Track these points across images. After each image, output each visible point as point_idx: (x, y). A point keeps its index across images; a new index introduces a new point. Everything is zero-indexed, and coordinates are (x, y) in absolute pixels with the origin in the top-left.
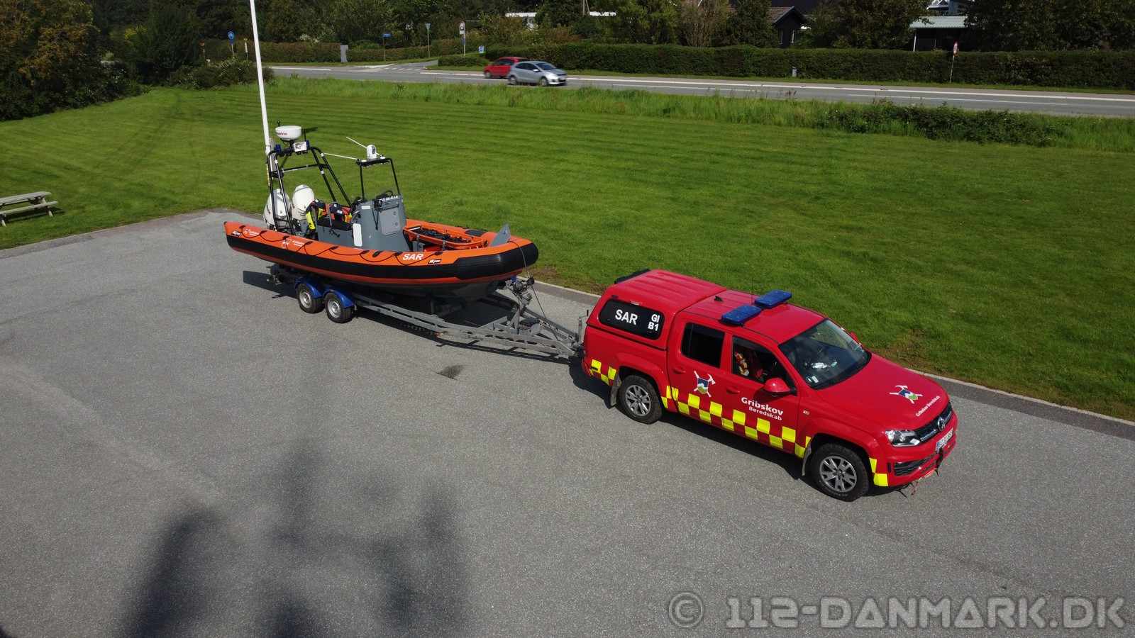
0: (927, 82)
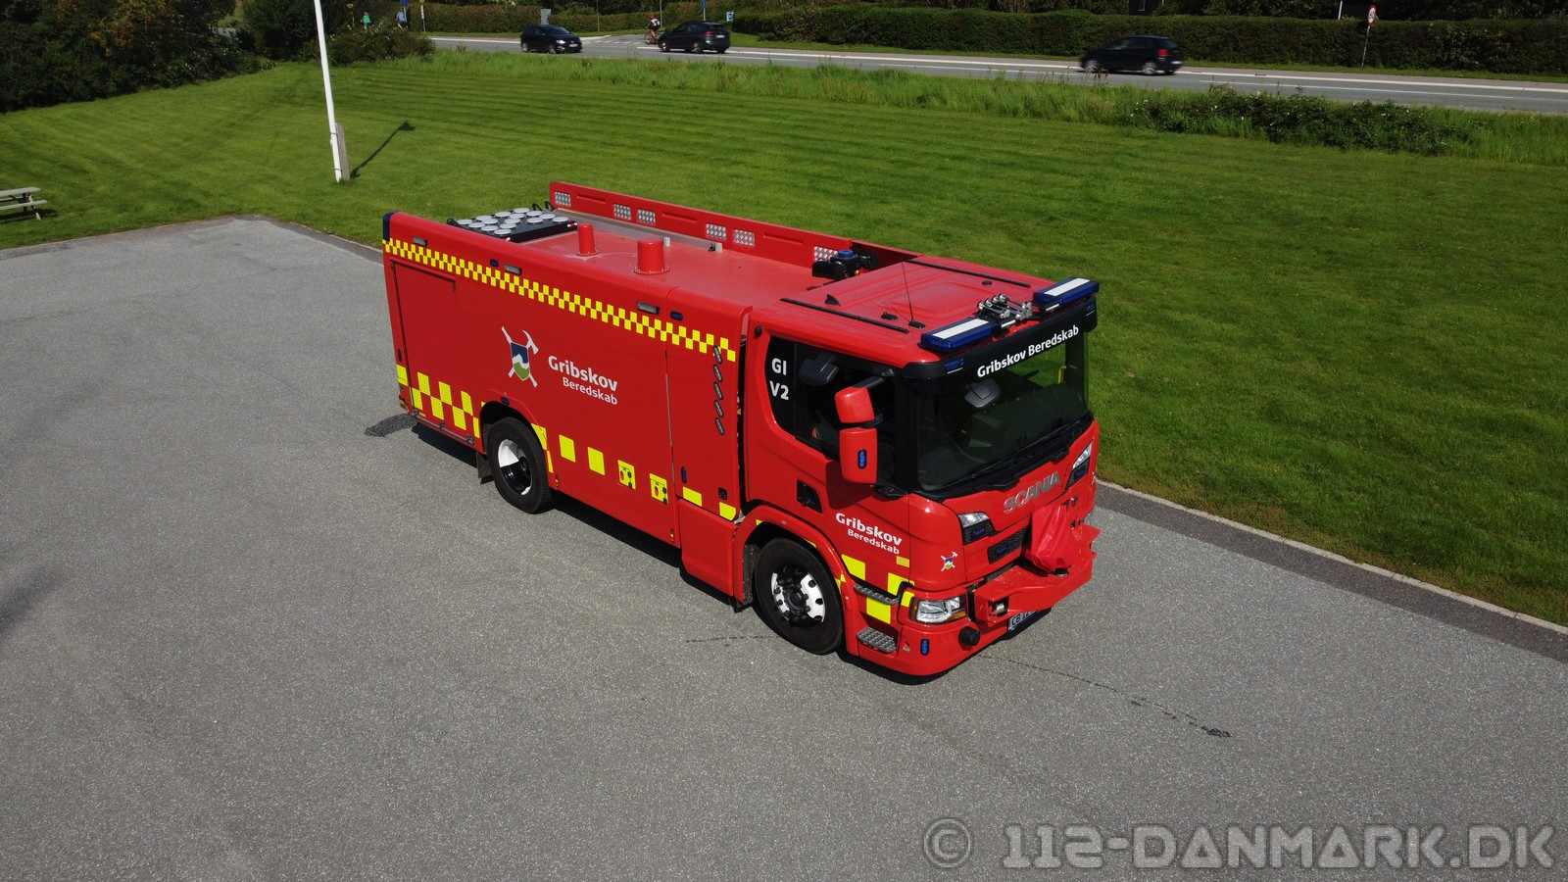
0: (1329, 65)
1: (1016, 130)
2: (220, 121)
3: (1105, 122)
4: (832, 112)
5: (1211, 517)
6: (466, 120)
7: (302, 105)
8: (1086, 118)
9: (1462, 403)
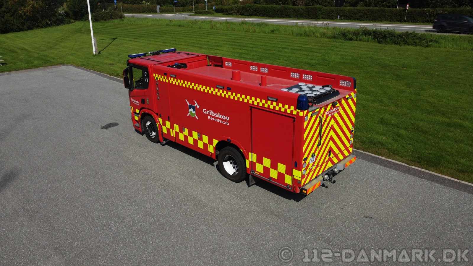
0: (395, 22)
1: (302, 40)
2: (58, 38)
3: (328, 38)
4: (245, 35)
5: (364, 152)
6: (134, 37)
8: (323, 37)
9: (440, 118)
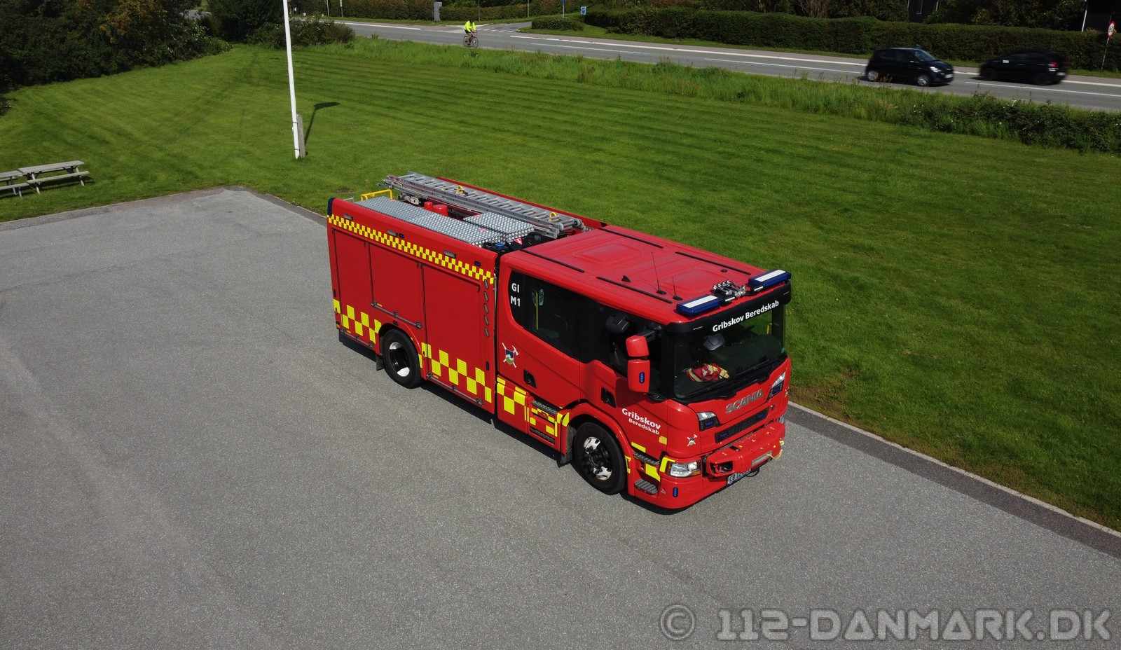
7: (258, 85)
8: (873, 117)
